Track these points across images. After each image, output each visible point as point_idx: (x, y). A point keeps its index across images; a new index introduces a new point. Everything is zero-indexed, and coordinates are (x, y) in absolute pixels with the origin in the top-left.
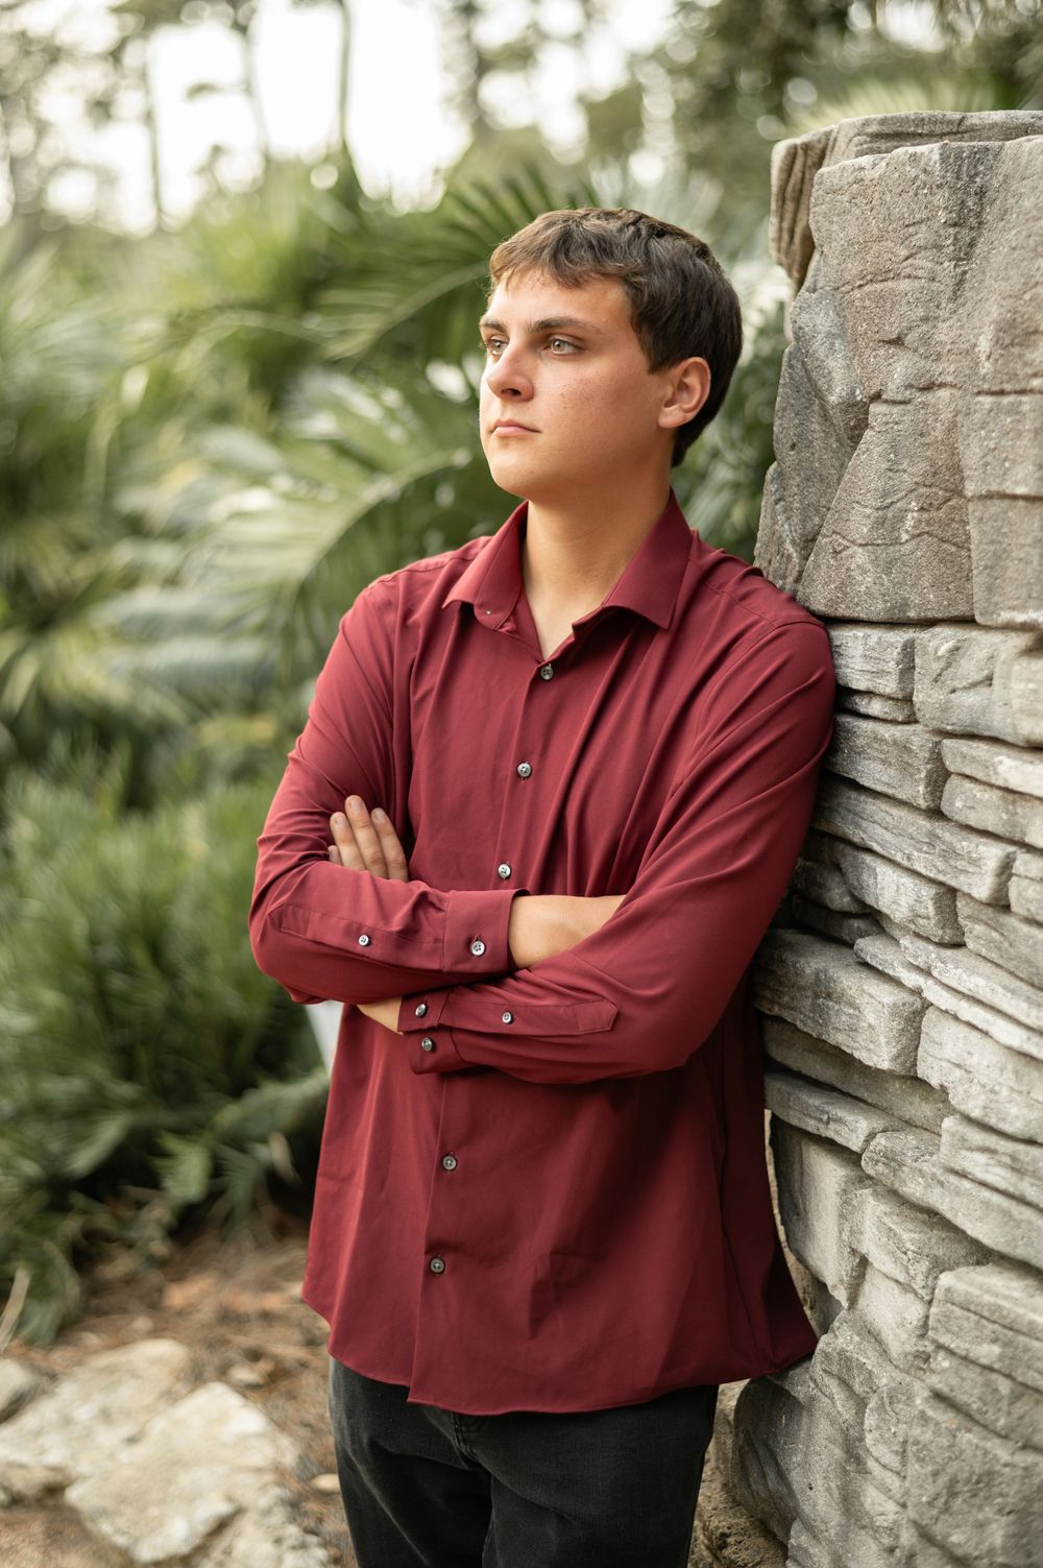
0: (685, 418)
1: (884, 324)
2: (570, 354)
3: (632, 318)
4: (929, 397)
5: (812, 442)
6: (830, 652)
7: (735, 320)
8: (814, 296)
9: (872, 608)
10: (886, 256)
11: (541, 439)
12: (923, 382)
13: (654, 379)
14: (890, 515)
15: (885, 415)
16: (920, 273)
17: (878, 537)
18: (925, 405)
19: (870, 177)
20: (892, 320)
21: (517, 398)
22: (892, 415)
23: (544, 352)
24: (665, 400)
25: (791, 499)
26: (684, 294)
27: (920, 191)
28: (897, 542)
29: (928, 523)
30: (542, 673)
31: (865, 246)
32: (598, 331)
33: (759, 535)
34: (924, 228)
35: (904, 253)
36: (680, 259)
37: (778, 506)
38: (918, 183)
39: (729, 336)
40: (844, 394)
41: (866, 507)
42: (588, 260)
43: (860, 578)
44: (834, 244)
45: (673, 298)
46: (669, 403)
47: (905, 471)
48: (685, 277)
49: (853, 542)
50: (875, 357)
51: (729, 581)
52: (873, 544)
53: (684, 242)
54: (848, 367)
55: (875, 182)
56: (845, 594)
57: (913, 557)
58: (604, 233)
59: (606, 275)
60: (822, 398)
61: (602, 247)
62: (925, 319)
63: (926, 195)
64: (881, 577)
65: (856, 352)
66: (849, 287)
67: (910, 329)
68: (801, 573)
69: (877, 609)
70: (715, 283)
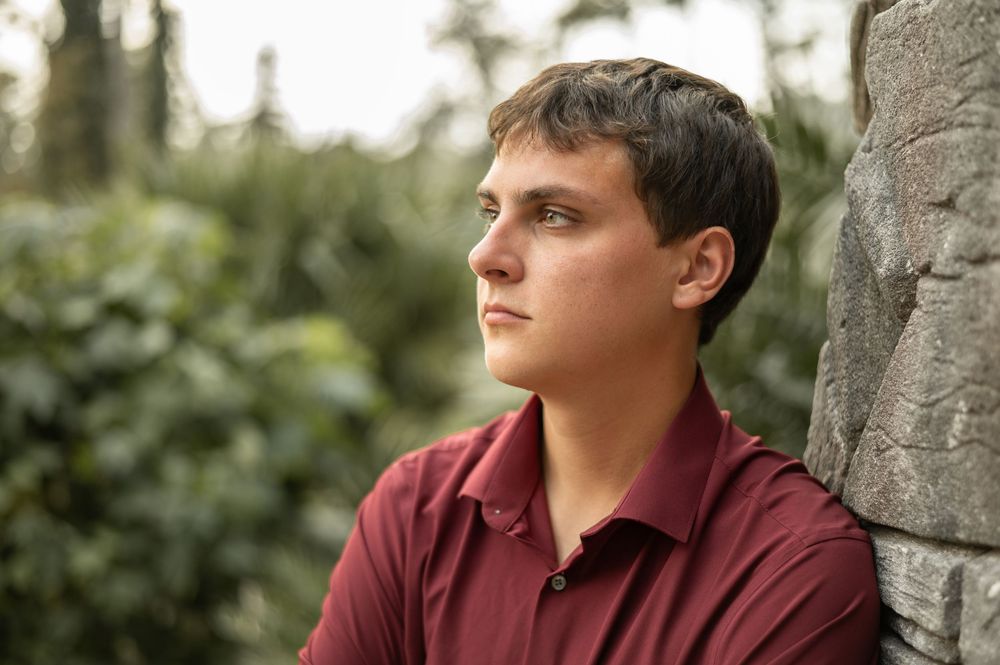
0: (703, 297)
1: (934, 183)
2: (564, 227)
3: (636, 185)
4: (981, 273)
5: (863, 319)
6: (872, 565)
7: (766, 183)
8: (869, 156)
9: (918, 522)
10: (938, 103)
11: (532, 327)
12: (975, 253)
13: (666, 253)
14: (935, 414)
15: (933, 292)
16: (974, 119)
17: (922, 441)
18: (976, 282)
19: (923, 13)
20: (942, 179)
21: (505, 279)
22: (940, 292)
23: (538, 225)
24: (679, 278)
25: (840, 382)
26: (699, 155)
27: (976, 21)
28: (942, 447)
29: (980, 428)
30: (554, 584)
31: (917, 93)
32: (594, 202)
33: (813, 417)
34: (980, 64)
35: (957, 96)
36: (695, 114)
37: (829, 389)
38: (975, 10)
39: (758, 201)
40: (893, 266)
41: (910, 401)
42: (583, 120)
43: (904, 485)
44: (887, 95)
45: (685, 160)
46: (683, 281)
47: (952, 362)
48: (701, 135)
49: (896, 441)
50: (924, 223)
51: (758, 483)
52: (917, 447)
53: (703, 94)
54: (899, 235)
55: (928, 18)
56: (889, 501)
57: (961, 467)
58: (605, 87)
59: (606, 136)
60: (872, 269)
61: (601, 104)
62: (979, 175)
63: (982, 24)
64: (926, 487)
65: (904, 219)
66: (899, 143)
67: (961, 188)
68: (848, 465)
69: (923, 522)
70: (740, 140)
